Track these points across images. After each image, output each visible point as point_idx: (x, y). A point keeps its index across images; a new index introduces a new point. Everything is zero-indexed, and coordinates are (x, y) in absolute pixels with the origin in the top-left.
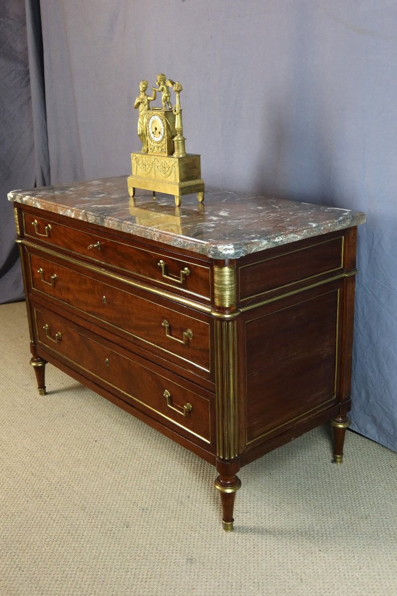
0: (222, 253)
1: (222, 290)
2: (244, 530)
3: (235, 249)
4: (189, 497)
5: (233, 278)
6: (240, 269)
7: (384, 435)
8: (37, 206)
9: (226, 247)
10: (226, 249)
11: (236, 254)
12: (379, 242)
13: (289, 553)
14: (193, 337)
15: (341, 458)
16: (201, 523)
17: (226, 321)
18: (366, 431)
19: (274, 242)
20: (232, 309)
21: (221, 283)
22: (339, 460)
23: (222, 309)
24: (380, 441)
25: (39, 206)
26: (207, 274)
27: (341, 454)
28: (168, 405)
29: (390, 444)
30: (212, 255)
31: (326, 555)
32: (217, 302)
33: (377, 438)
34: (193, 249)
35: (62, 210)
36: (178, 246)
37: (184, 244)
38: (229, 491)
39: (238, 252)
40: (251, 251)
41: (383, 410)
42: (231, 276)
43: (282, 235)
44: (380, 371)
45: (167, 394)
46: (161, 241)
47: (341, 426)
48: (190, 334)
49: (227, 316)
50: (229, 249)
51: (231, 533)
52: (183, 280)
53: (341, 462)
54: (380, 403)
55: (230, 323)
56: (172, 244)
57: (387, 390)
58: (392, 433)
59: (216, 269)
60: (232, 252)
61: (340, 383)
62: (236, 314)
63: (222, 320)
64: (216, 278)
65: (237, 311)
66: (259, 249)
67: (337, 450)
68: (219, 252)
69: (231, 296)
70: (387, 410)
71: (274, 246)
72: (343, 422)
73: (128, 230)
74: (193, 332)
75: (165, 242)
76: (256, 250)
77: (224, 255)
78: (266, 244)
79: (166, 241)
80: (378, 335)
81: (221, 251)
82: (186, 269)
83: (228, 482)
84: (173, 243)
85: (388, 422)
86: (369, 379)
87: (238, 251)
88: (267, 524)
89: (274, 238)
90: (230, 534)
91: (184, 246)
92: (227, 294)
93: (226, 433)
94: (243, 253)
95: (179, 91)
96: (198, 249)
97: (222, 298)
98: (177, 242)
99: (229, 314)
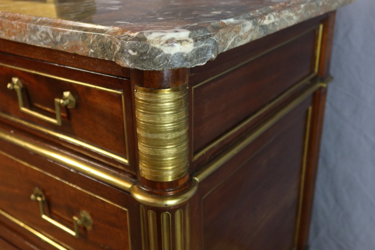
0: (160, 51)
3: (196, 41)
6: (194, 89)
9: (169, 35)
10: (170, 42)
11: (198, 53)
14: (94, 226)
17: (169, 211)
19: (263, 27)
20: (182, 183)
23: (157, 187)
26: (117, 106)
30: (133, 59)
32: (145, 170)
34: (77, 47)
36: (42, 45)
37: (55, 37)
39: (202, 49)
40: (225, 44)
42: (177, 110)
43: (271, 11)
48: (86, 220)
49: (171, 202)
50: (180, 42)
52: (62, 117)
55: (178, 213)
56: (28, 42)
59: (140, 95)
60: (188, 48)
62: (189, 194)
63: (159, 211)
64: (141, 117)
65: (190, 183)
66: (239, 41)
68: (153, 49)
69: (178, 156)
71: (262, 34)
74: (91, 215)
75: (13, 38)
76: (233, 43)
77: (166, 57)
78: (251, 30)
79: (14, 34)
81: (157, 46)
82: (67, 94)
84: (30, 39)
87: (202, 45)
89: (262, 17)
91: (56, 43)
94: (213, 52)
96: (91, 47)
97: (156, 162)
98: (38, 33)
99: (174, 197)
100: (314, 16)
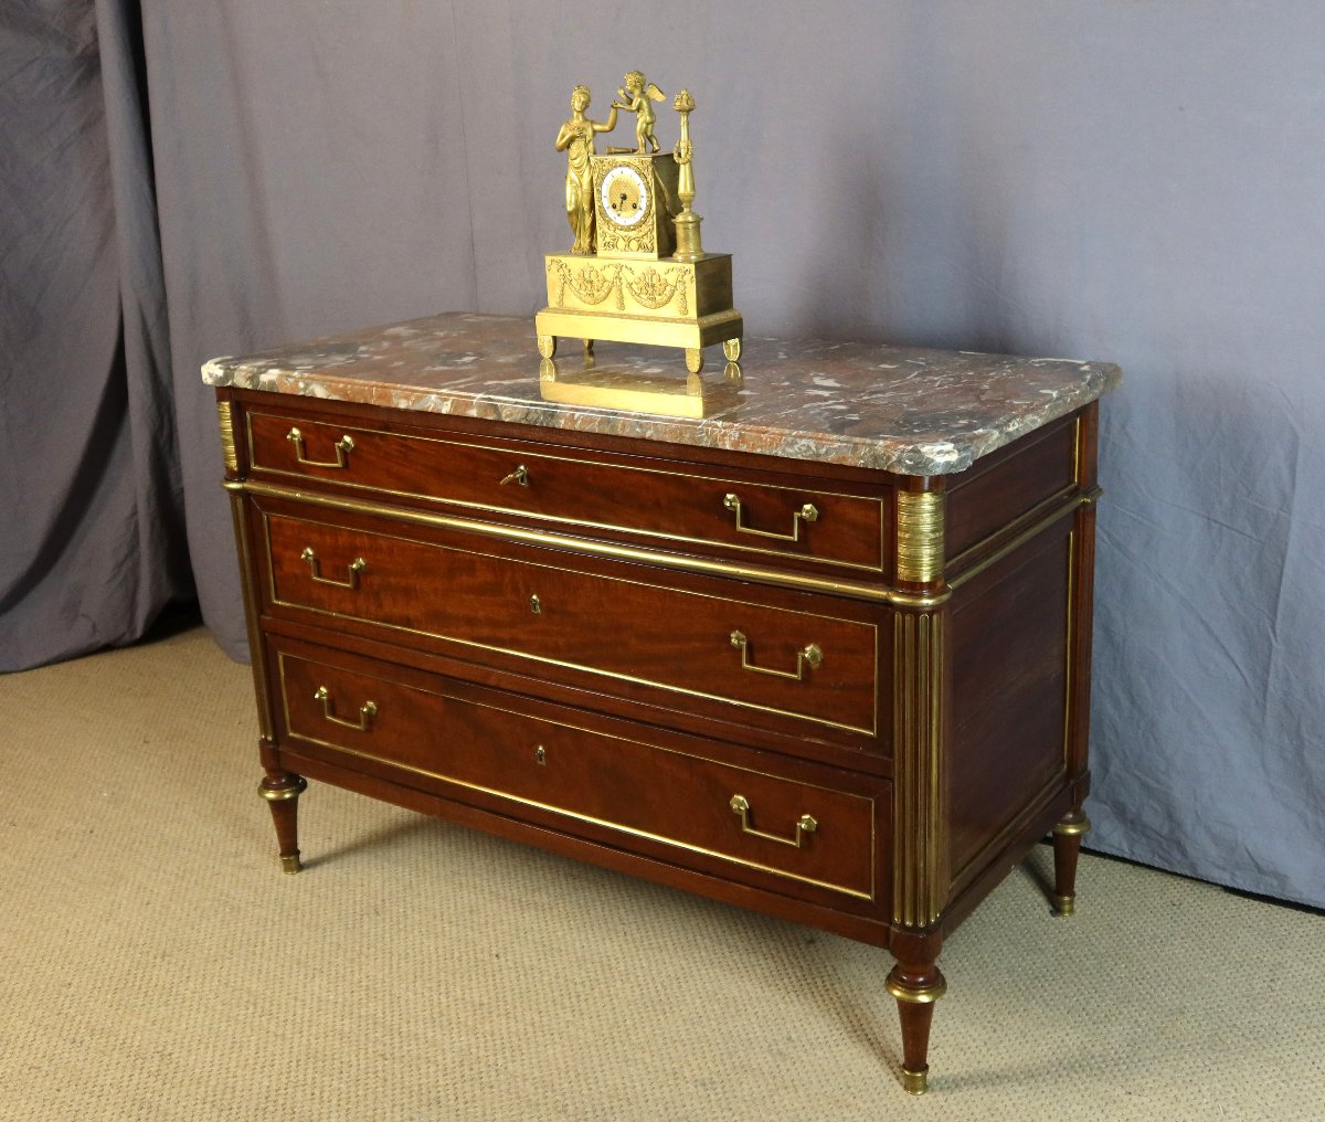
0: (932, 461)
1: (914, 543)
2: (954, 1084)
3: (959, 451)
5: (939, 517)
7: (1144, 840)
8: (313, 391)
9: (938, 448)
10: (939, 453)
11: (961, 461)
12: (1123, 427)
13: (1070, 1111)
14: (824, 661)
15: (1071, 902)
17: (926, 613)
18: (1099, 838)
19: (1008, 434)
20: (936, 585)
21: (914, 529)
22: (1067, 907)
24: (1133, 853)
25: (320, 392)
26: (873, 514)
27: (1072, 894)
28: (746, 829)
29: (1160, 857)
30: (908, 467)
31: (1144, 1099)
32: (903, 571)
33: (1127, 850)
34: (844, 458)
35: (407, 398)
36: (800, 457)
38: (924, 998)
39: (963, 457)
41: (1144, 785)
42: (935, 512)
43: (1015, 417)
44: (1133, 702)
46: (743, 448)
47: (1072, 831)
48: (814, 656)
49: (927, 602)
50: (948, 452)
51: (926, 1095)
53: (1072, 911)
54: (1136, 772)
55: (935, 617)
56: (780, 454)
57: (1152, 740)
58: (1165, 831)
59: (903, 499)
60: (954, 457)
61: (1072, 735)
62: (945, 597)
64: (903, 519)
65: (944, 590)
66: (988, 449)
67: (1058, 892)
68: (927, 458)
69: (934, 557)
70: (1153, 784)
71: (1008, 441)
72: (1073, 823)
73: (638, 429)
74: (823, 650)
75: (759, 451)
78: (998, 438)
79: (761, 447)
80: (1125, 625)
81: (931, 456)
82: (807, 507)
84: (784, 451)
85: (1156, 810)
86: (1108, 722)
87: (963, 454)
88: (991, 1062)
89: (1007, 424)
91: (818, 455)
92: (926, 554)
94: (971, 458)
95: (688, 111)
96: (862, 458)
97: (914, 563)
98: (796, 447)
100: (1062, 414)
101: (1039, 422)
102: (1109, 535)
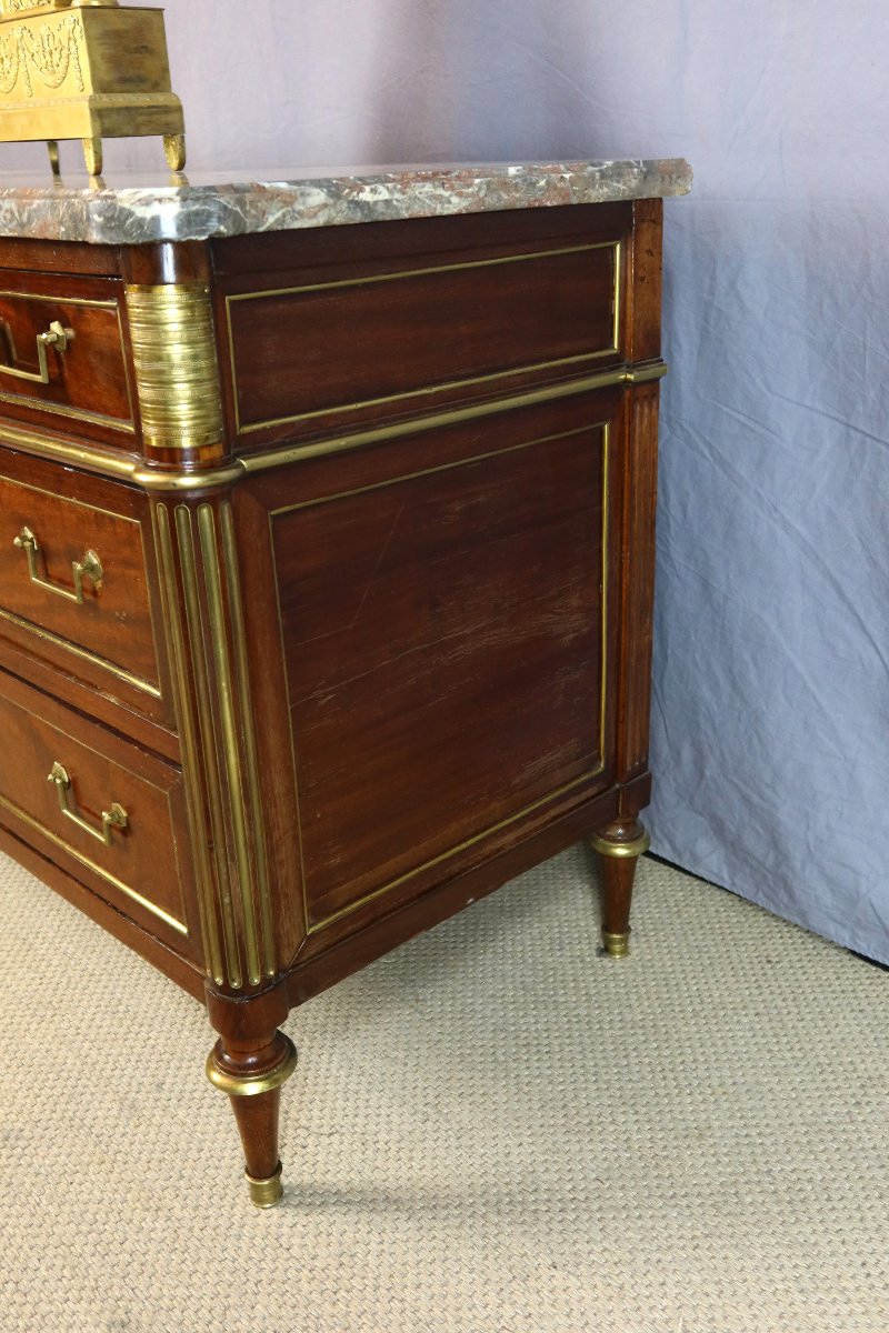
0: (131, 214)
1: (163, 382)
2: (320, 1198)
3: (184, 200)
4: (160, 1086)
5: (198, 333)
6: (233, 303)
7: (747, 870)
9: (145, 192)
10: (147, 202)
11: (190, 218)
12: (733, 284)
13: (453, 1281)
14: (106, 578)
15: (625, 941)
16: (182, 1177)
17: (187, 502)
18: (695, 859)
19: (358, 204)
20: (206, 455)
21: (157, 354)
22: (617, 947)
23: (168, 457)
24: (734, 884)
27: (625, 929)
28: (65, 811)
29: (765, 895)
31: (572, 1282)
32: (152, 432)
33: (726, 878)
34: (45, 226)
36: (8, 232)
37: (21, 215)
38: (253, 1088)
39: (197, 213)
40: (260, 221)
41: (746, 799)
42: (190, 323)
44: (734, 686)
45: (59, 773)
47: (621, 851)
48: (92, 568)
49: (189, 481)
50: (162, 200)
51: (274, 1210)
52: (49, 374)
53: (625, 952)
54: (736, 780)
55: (205, 512)
57: (756, 741)
58: (770, 862)
59: (134, 298)
60: (172, 212)
61: (617, 722)
63: (172, 497)
64: (138, 335)
65: (225, 462)
66: (294, 219)
67: (615, 918)
68: (122, 209)
70: (755, 799)
71: (358, 217)
72: (628, 840)
74: (104, 561)
76: (281, 220)
77: (140, 223)
78: (325, 206)
80: (728, 577)
81: (127, 205)
82: (55, 327)
83: (250, 1060)
85: (758, 833)
86: (703, 709)
87: (196, 207)
88: (393, 1172)
89: (356, 186)
90: (272, 1215)
91: (22, 225)
92: (183, 399)
93: (227, 900)
94: (220, 220)
96: (61, 222)
99: (194, 474)
100: (524, 204)
101: (455, 205)
102: (711, 447)
